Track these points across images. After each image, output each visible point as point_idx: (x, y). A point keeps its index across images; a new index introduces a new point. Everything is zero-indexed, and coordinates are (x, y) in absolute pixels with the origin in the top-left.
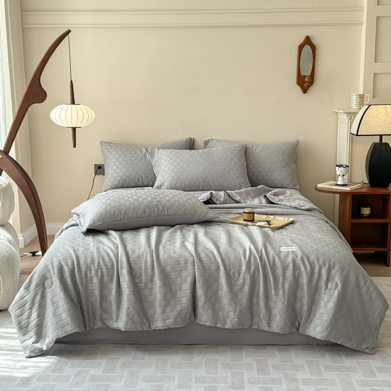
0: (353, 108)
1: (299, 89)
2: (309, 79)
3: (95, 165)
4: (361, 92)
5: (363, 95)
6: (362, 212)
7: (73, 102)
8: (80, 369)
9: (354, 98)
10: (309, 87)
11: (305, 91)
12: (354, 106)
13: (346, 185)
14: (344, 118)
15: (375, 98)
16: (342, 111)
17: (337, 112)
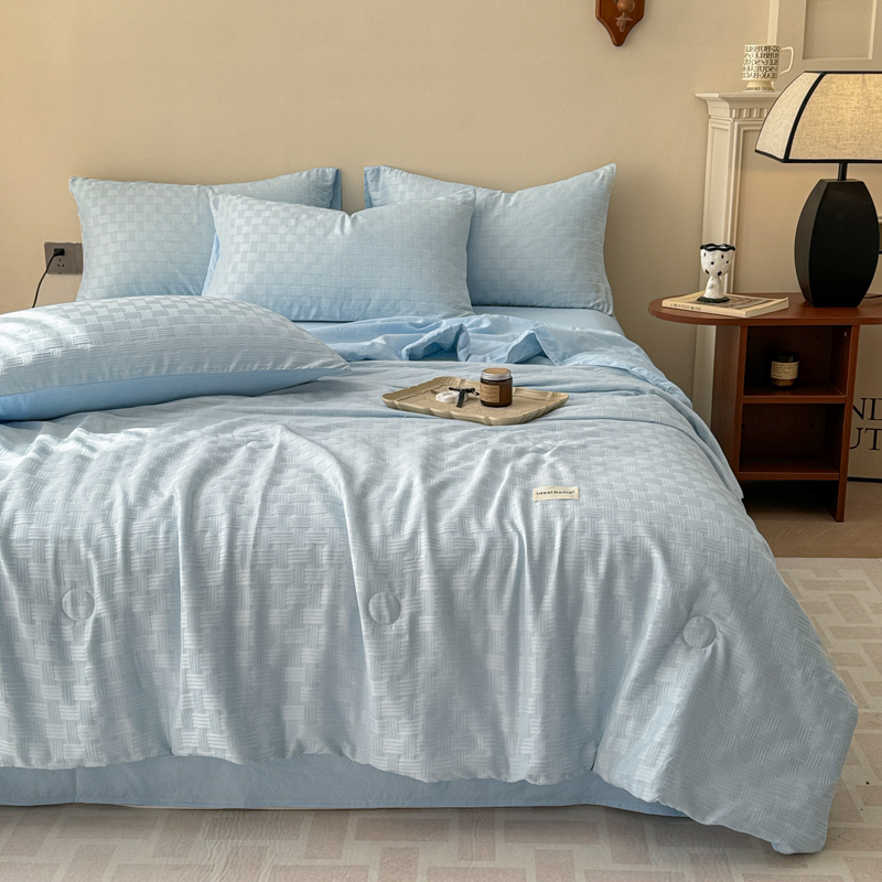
0: (750, 85)
1: (602, 34)
3: (47, 245)
4: (772, 41)
5: (777, 49)
9: (752, 57)
10: (630, 26)
12: (752, 82)
14: (722, 116)
15: (810, 57)
16: (717, 95)
17: (704, 101)
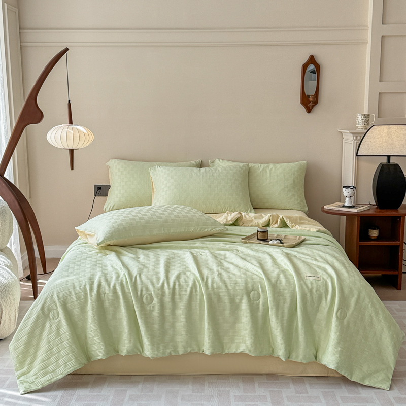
0: (359, 128)
1: (303, 109)
2: (313, 98)
3: (95, 186)
4: (366, 112)
5: (369, 115)
6: (370, 235)
9: (360, 119)
10: (313, 106)
11: (309, 111)
13: (354, 207)
14: (350, 138)
17: (341, 132)
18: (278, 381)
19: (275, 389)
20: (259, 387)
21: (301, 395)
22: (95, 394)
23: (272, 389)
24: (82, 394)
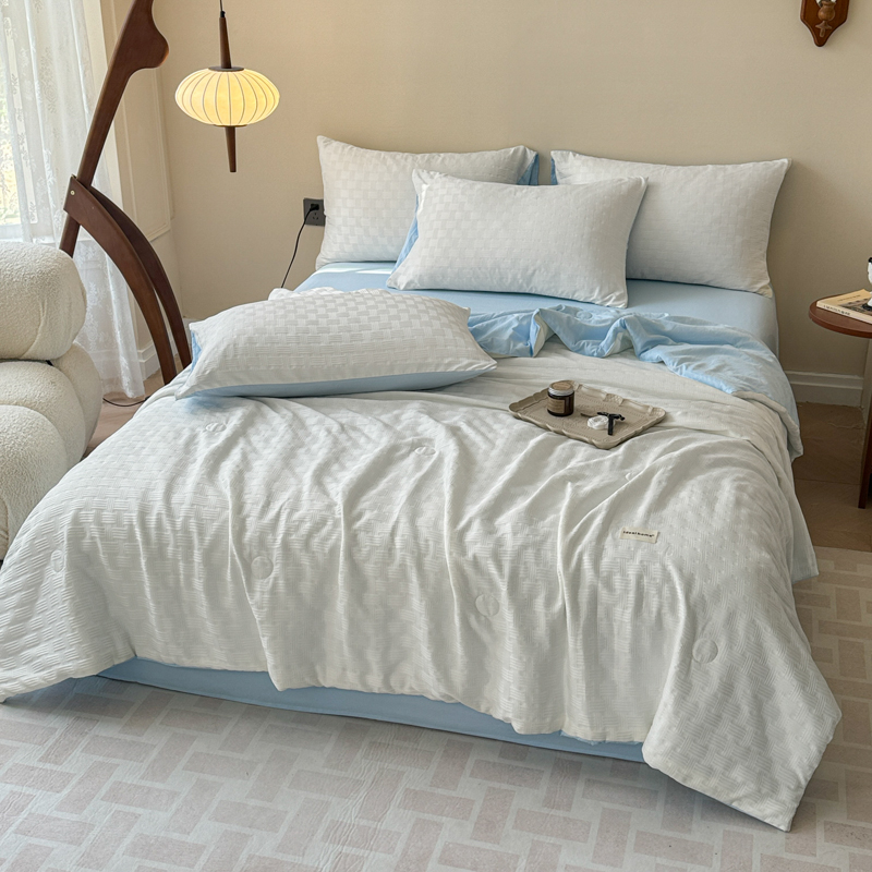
2: (829, 12)
3: (306, 201)
7: (227, 66)
8: (101, 759)
10: (828, 31)
11: (821, 42)
18: (520, 764)
19: (505, 786)
20: (472, 775)
21: (553, 812)
22: (129, 738)
23: (496, 785)
24: (104, 735)
